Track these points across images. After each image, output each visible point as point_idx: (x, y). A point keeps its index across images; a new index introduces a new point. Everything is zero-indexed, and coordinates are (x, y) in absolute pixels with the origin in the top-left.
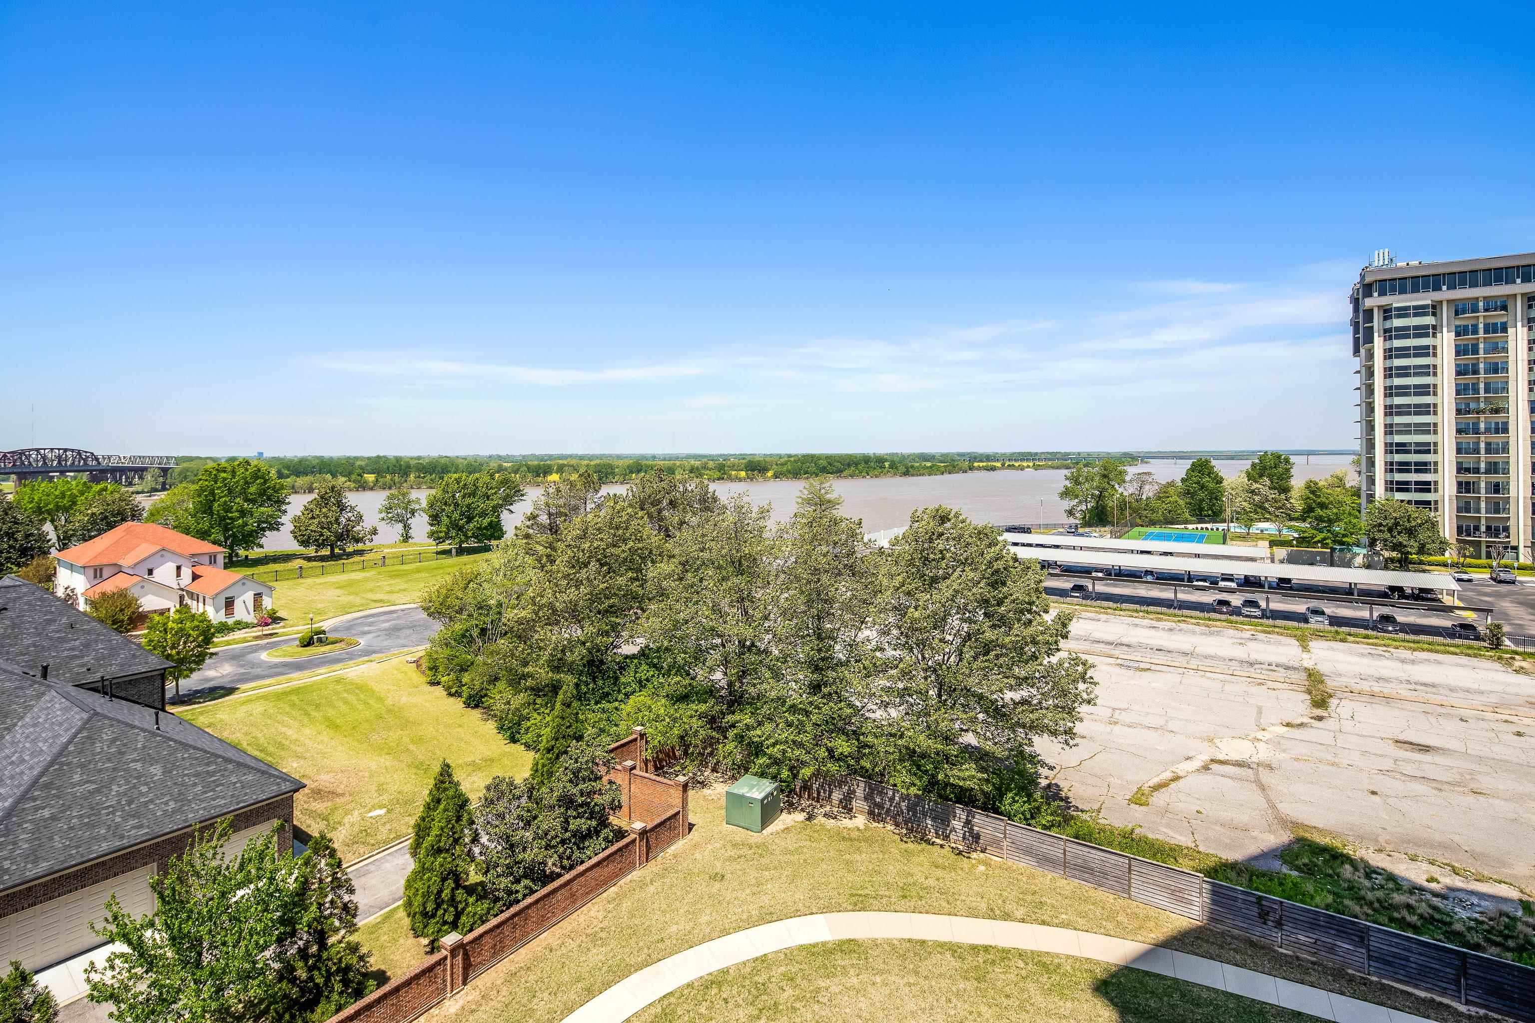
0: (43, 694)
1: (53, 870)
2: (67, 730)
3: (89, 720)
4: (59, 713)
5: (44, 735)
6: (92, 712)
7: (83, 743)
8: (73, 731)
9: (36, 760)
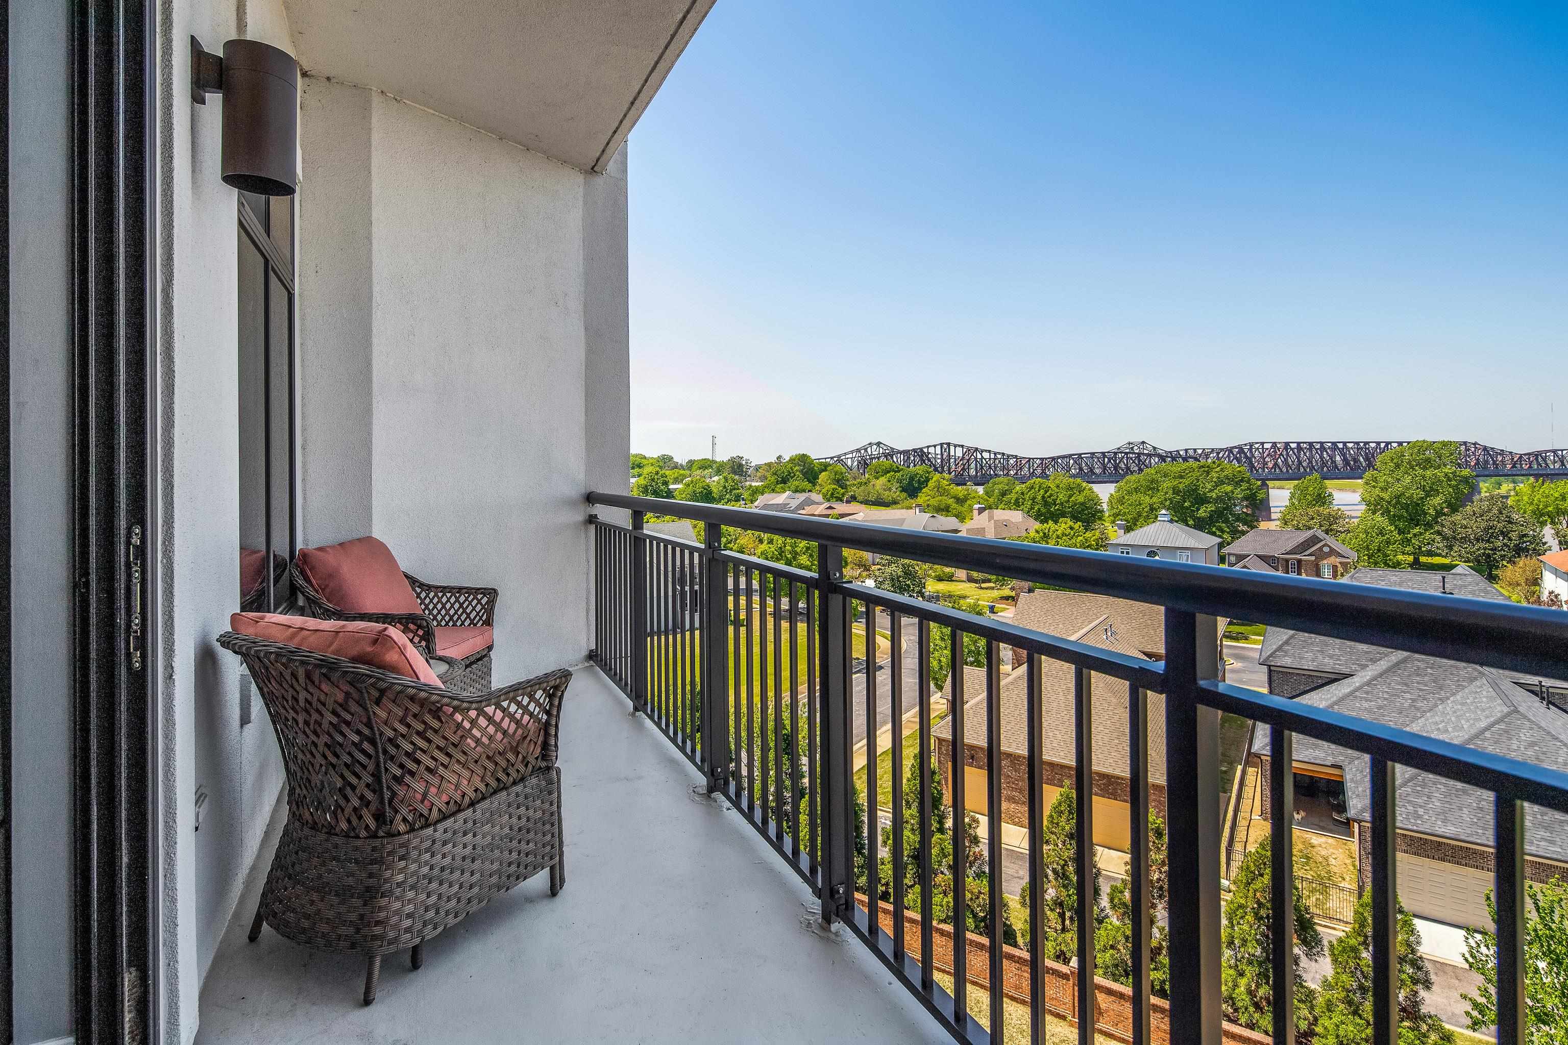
0: (1476, 679)
1: (1458, 837)
2: (1487, 717)
3: (1508, 714)
4: (1484, 700)
5: (1468, 715)
6: (1512, 708)
7: (1500, 735)
8: (1492, 719)
9: (1456, 734)
